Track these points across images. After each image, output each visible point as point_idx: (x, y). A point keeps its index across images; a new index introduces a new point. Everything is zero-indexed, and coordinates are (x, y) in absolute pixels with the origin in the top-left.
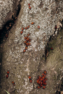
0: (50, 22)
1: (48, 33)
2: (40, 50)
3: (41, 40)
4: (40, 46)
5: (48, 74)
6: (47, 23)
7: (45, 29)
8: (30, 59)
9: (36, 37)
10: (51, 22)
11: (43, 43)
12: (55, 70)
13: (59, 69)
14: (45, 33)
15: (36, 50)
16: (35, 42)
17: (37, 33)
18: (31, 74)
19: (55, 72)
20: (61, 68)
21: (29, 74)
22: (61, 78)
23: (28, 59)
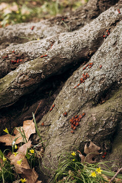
1: (109, 76)
2: (91, 91)
4: (93, 87)
5: (85, 117)
7: (107, 70)
8: (76, 97)
9: (93, 76)
11: (98, 85)
12: (96, 116)
13: (101, 117)
14: (105, 75)
15: (86, 90)
16: (90, 80)
17: (97, 72)
18: (69, 111)
19: (94, 118)
20: (104, 118)
21: (67, 111)
22: (100, 130)
23: (73, 96)
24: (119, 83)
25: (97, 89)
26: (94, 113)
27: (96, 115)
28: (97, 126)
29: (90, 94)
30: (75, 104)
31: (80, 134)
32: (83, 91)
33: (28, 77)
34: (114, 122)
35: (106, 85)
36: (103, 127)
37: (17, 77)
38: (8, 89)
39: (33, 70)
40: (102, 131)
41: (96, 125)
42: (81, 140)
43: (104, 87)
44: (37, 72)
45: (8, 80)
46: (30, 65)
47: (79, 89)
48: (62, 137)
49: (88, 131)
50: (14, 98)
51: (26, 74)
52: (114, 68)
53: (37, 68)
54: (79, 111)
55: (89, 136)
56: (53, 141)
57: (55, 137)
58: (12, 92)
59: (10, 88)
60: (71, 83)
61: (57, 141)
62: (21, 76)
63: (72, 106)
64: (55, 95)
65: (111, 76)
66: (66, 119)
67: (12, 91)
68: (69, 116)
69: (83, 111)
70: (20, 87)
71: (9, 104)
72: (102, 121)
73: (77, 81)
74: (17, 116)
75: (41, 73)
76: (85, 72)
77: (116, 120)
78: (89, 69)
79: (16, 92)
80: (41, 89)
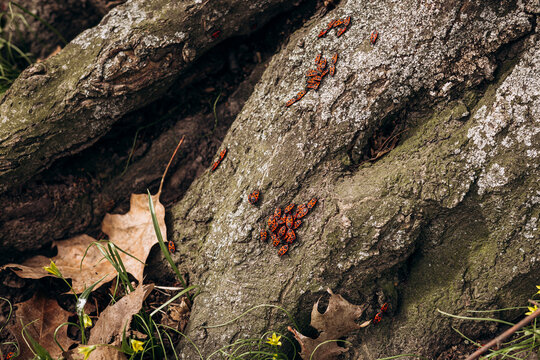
0: (422, 34)
1: (399, 74)
2: (339, 121)
3: (360, 87)
4: (348, 108)
5: (317, 215)
6: (411, 32)
7: (393, 53)
8: (291, 138)
9: (349, 69)
10: (428, 37)
11: (364, 102)
12: (350, 213)
13: (367, 218)
14: (387, 68)
15: (324, 116)
16: (337, 84)
17: (360, 57)
18: (268, 188)
19: (345, 218)
20: (377, 218)
21: (260, 185)
22: (363, 255)
23: (283, 134)
24: (433, 94)
25: (360, 113)
26: (346, 202)
27: (352, 210)
28: (352, 244)
29: (335, 134)
30: (288, 164)
31: (299, 270)
32: (313, 119)
33: (136, 59)
34: (408, 231)
35: (390, 100)
36: (373, 247)
37: (101, 60)
38: (71, 100)
39: (154, 32)
40: (370, 258)
41: (349, 242)
42: (302, 286)
43: (382, 108)
44: (167, 41)
45: (72, 66)
46: (144, 14)
47: (300, 111)
48: (244, 275)
49: (323, 261)
50: (94, 127)
51: (131, 48)
52: (417, 46)
53: (168, 27)
54: (299, 188)
55: (326, 276)
56: (217, 282)
57: (223, 272)
58: (88, 111)
59: (79, 97)
60: (278, 80)
61: (228, 285)
62: (111, 56)
63: (276, 171)
64: (233, 105)
65: (406, 72)
66: (256, 213)
67: (85, 109)
68: (266, 203)
69: (312, 190)
70: (110, 93)
71: (79, 145)
72: (371, 228)
73: (300, 77)
74: (114, 174)
75: (182, 43)
76: (323, 49)
77: (417, 223)
78: (336, 40)
79: (99, 111)
80: (188, 80)
